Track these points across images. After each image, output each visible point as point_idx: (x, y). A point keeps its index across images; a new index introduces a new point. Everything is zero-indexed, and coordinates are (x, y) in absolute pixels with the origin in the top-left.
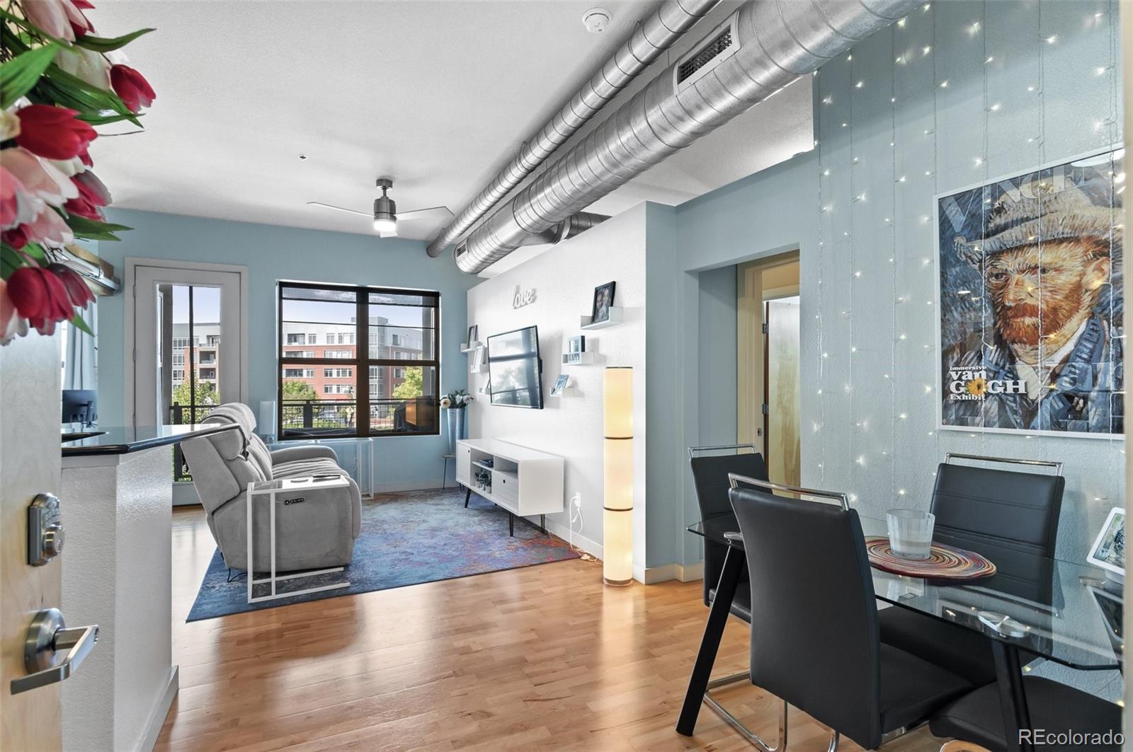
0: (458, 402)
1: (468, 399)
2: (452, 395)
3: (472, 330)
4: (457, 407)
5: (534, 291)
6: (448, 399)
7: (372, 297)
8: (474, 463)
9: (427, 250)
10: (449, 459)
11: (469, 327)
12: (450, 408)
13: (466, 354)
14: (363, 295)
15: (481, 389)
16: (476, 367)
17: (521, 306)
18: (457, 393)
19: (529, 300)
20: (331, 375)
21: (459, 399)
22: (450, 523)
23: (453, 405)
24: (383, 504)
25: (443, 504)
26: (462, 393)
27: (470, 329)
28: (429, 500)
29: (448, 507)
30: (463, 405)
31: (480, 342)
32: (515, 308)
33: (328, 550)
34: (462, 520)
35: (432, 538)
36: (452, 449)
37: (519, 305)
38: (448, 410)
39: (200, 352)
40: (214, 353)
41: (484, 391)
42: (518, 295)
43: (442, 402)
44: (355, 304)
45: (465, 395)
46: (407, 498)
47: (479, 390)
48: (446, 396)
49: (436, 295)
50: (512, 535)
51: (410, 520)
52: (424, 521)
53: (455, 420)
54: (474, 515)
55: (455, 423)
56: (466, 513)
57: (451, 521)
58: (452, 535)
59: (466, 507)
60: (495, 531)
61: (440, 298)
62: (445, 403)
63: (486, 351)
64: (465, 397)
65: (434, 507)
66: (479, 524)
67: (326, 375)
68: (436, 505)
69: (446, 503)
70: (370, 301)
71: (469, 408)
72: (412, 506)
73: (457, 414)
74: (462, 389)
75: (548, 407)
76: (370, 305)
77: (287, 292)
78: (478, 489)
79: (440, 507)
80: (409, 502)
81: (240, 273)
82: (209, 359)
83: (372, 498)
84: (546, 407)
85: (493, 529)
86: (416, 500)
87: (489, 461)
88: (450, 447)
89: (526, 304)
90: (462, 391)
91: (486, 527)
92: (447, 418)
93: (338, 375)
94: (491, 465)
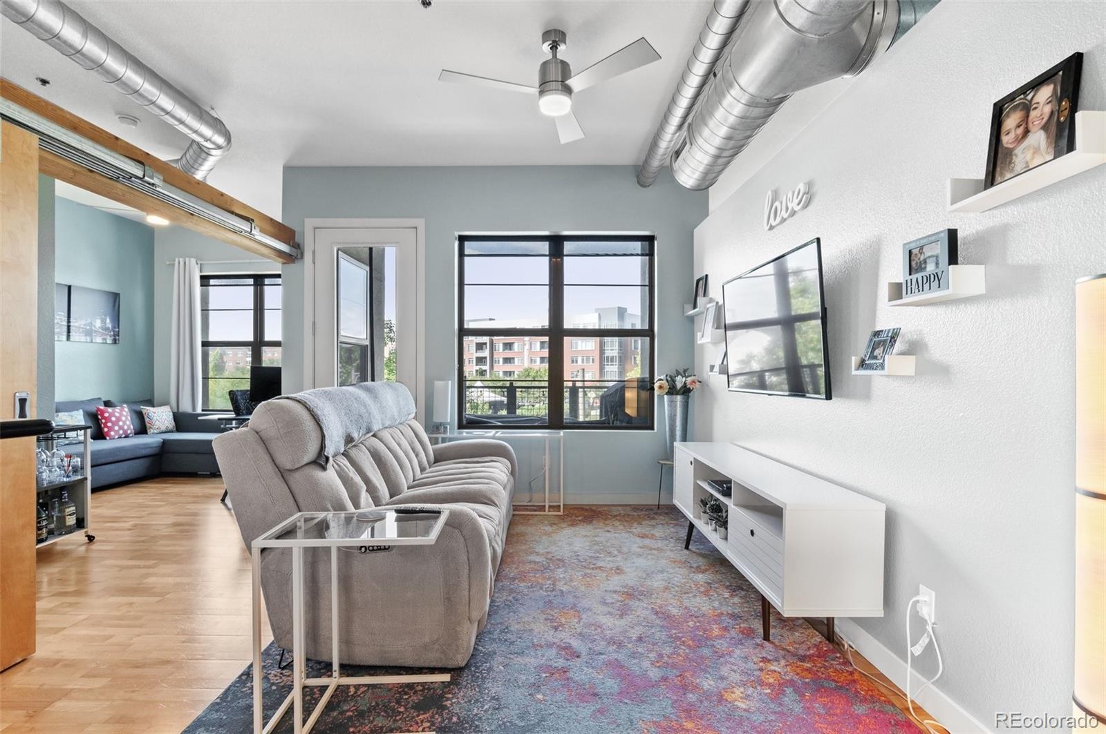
0: (679, 385)
1: (694, 382)
2: (671, 377)
3: (701, 282)
4: (677, 394)
5: (810, 185)
6: (665, 382)
7: (568, 247)
8: (699, 482)
9: (638, 177)
10: (664, 468)
11: (696, 278)
12: (668, 393)
13: (691, 319)
14: (556, 244)
15: (712, 367)
16: (706, 335)
17: (784, 220)
18: (678, 373)
19: (799, 204)
20: (577, 362)
21: (680, 381)
22: (657, 582)
23: (672, 391)
24: (572, 525)
25: (653, 537)
26: (685, 373)
27: (698, 281)
28: (635, 525)
29: (660, 544)
30: (686, 391)
31: (711, 298)
32: (771, 228)
33: (427, 639)
34: (679, 576)
35: (621, 616)
36: (669, 454)
37: (778, 219)
38: (665, 396)
39: (477, 344)
40: (485, 344)
41: (717, 369)
42: (777, 204)
43: (656, 386)
44: (548, 258)
45: (690, 376)
46: (606, 520)
47: (709, 369)
48: (662, 377)
49: (650, 239)
50: (766, 637)
51: (600, 564)
52: (619, 570)
53: (675, 411)
54: (699, 570)
55: (675, 415)
56: (685, 562)
57: (660, 576)
58: (657, 613)
59: (687, 547)
60: (733, 616)
61: (656, 242)
62: (661, 387)
63: (720, 310)
64: (689, 379)
65: (638, 540)
66: (706, 593)
67: (573, 362)
68: (643, 536)
69: (658, 535)
70: (565, 253)
71: (695, 396)
72: (608, 534)
73: (678, 403)
74: (686, 368)
75: (841, 396)
76: (565, 258)
77: (469, 247)
78: (705, 528)
79: (647, 542)
80: (606, 525)
81: (416, 228)
82: (482, 349)
83: (561, 513)
84: (836, 396)
85: (730, 610)
86: (617, 523)
87: (725, 485)
88: (668, 448)
89: (793, 213)
90: (685, 371)
91: (716, 604)
92: (665, 408)
93: (583, 362)
94: (727, 493)
